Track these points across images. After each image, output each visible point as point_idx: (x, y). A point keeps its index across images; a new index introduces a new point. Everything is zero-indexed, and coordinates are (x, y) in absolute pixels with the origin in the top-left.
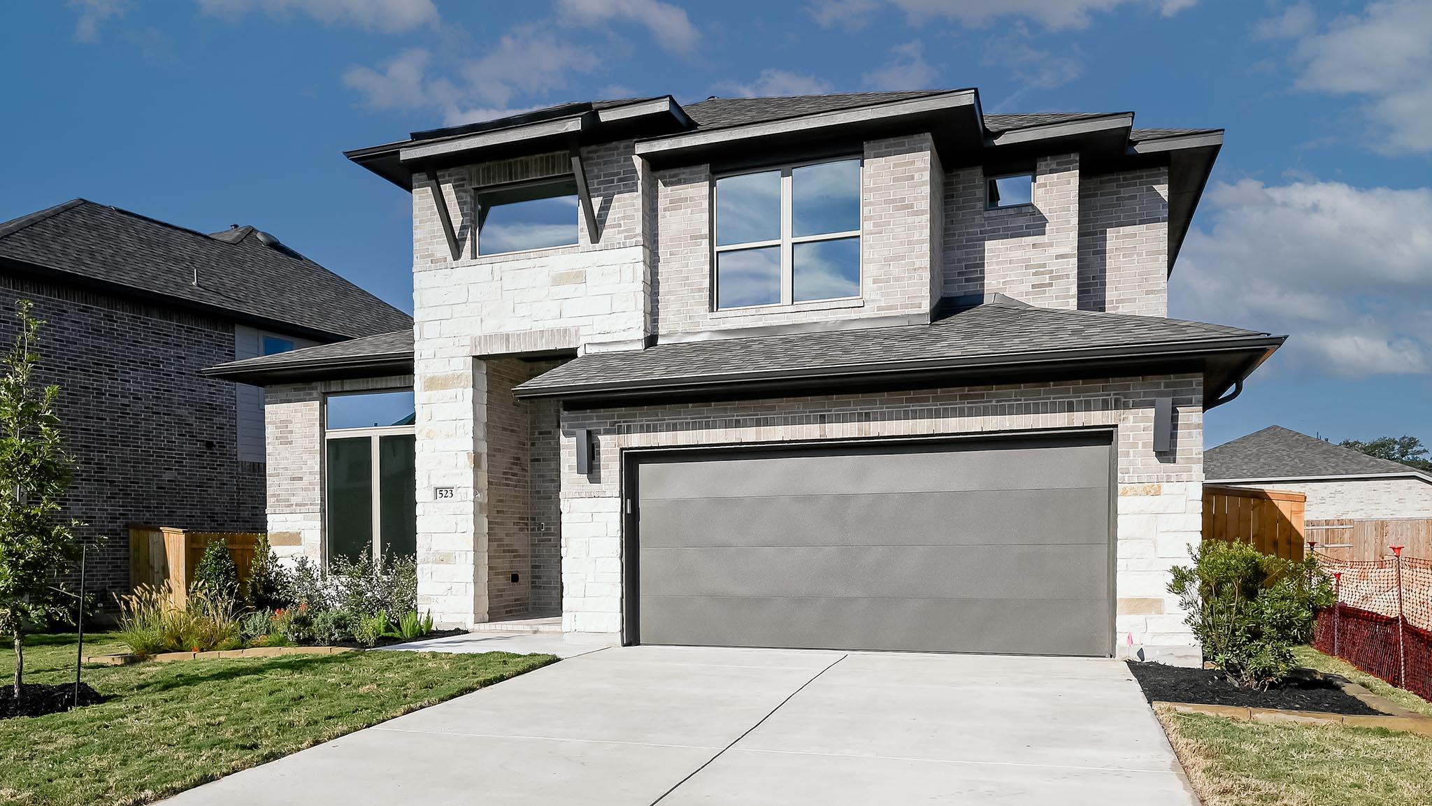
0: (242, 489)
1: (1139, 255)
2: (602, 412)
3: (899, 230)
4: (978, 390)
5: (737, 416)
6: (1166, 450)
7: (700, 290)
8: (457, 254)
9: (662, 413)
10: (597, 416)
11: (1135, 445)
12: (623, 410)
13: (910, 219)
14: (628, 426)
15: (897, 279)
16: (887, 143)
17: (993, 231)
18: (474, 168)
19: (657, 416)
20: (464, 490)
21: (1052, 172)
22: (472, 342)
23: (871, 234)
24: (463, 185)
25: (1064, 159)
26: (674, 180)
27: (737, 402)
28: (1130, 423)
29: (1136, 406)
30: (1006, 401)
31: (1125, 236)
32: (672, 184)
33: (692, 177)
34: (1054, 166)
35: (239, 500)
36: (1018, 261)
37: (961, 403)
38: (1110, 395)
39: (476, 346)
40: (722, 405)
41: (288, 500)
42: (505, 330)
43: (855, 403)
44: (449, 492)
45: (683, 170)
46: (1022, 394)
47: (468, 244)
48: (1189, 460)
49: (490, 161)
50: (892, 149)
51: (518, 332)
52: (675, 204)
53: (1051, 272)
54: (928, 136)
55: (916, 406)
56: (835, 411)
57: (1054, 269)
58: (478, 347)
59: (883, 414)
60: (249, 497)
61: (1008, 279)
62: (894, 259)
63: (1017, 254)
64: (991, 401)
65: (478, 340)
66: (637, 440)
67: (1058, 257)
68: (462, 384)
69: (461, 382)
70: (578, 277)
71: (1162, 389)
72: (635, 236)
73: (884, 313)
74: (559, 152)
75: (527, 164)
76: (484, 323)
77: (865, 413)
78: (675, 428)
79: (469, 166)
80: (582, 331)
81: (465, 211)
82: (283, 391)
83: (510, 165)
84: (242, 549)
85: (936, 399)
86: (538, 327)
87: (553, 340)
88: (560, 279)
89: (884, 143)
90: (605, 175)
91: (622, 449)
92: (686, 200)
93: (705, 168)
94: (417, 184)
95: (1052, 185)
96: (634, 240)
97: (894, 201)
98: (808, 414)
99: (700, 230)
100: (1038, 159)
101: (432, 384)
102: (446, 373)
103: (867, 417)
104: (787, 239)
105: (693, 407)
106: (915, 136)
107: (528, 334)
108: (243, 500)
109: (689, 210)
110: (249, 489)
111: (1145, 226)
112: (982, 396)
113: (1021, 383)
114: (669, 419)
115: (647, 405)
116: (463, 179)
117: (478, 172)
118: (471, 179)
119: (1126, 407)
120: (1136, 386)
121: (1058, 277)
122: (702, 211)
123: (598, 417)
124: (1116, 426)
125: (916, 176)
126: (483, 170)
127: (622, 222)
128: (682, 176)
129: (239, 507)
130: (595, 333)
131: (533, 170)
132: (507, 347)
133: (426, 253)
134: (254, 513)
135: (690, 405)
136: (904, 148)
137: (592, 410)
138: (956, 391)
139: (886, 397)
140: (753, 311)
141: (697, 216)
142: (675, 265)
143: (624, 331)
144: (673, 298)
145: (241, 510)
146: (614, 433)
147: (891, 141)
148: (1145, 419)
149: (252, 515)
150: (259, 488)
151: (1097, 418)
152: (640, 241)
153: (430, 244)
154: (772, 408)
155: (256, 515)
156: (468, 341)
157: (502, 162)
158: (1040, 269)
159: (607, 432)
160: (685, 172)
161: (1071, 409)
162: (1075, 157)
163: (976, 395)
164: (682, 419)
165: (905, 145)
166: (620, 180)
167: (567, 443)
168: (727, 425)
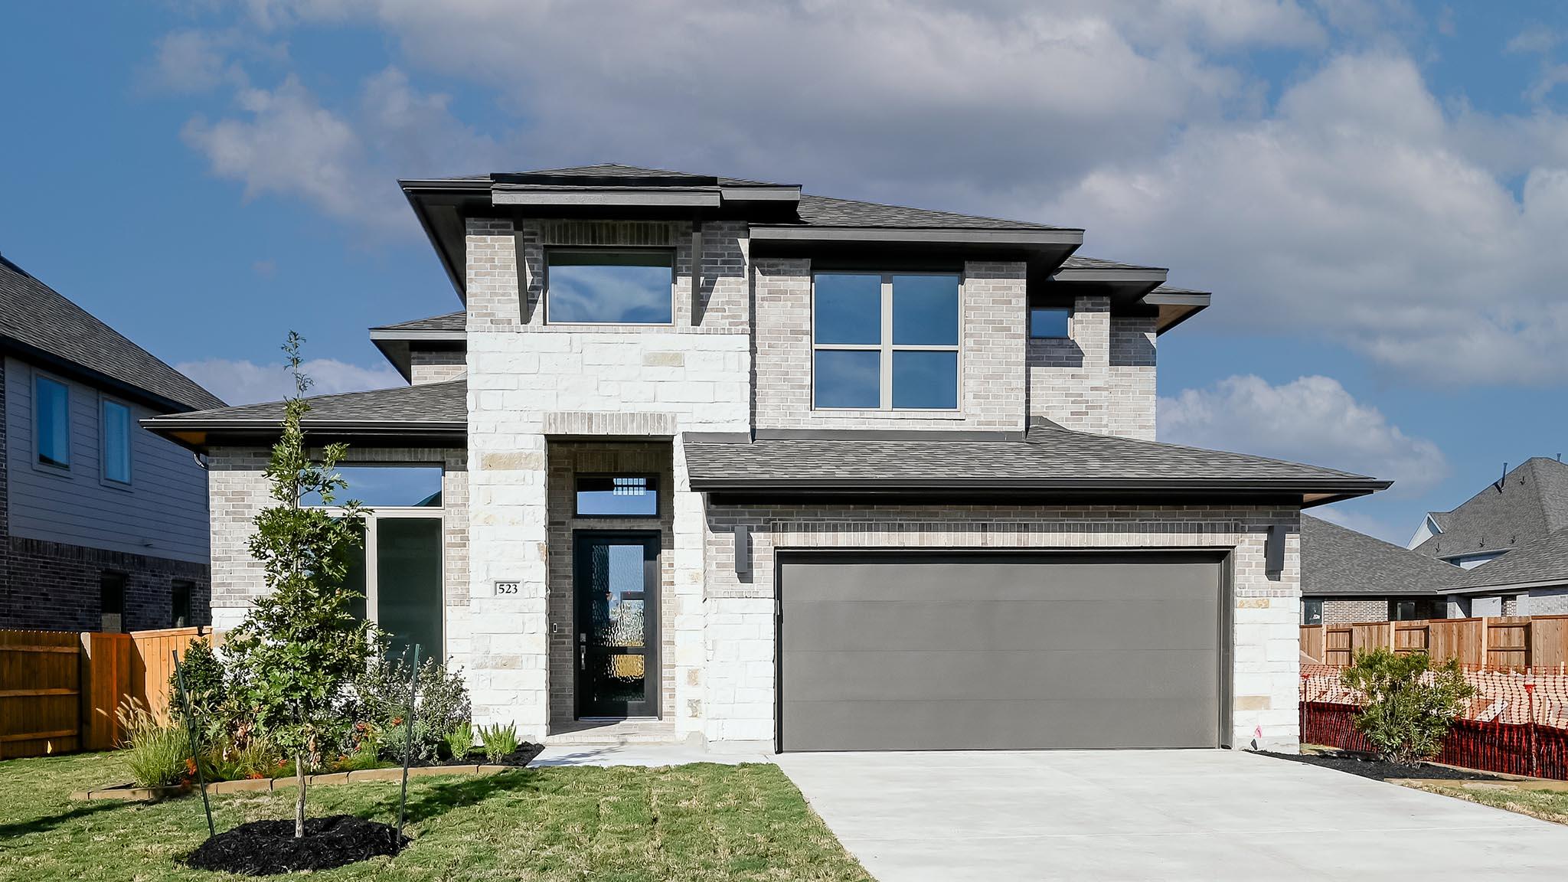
0: (13, 573)
1: (1134, 393)
2: (755, 508)
3: (998, 350)
4: (1124, 509)
5: (900, 520)
6: (1274, 569)
7: (802, 387)
8: (526, 318)
9: (821, 512)
10: (749, 512)
11: (1249, 565)
12: (779, 508)
13: (1008, 341)
14: (783, 524)
15: (995, 397)
16: (987, 266)
17: (1038, 358)
18: (548, 223)
19: (816, 515)
20: (533, 586)
21: (1087, 310)
22: (545, 418)
23: (972, 351)
24: (533, 240)
25: (1098, 300)
26: (773, 269)
27: (900, 506)
28: (1246, 545)
29: (1251, 531)
30: (1148, 520)
31: (1123, 375)
32: (771, 274)
33: (792, 269)
34: (1089, 306)
35: (10, 587)
36: (1059, 389)
37: (1110, 520)
38: (1230, 520)
39: (550, 424)
40: (886, 508)
41: (244, 591)
42: (588, 409)
43: (1016, 515)
44: (513, 587)
45: (781, 261)
46: (1161, 515)
47: (539, 307)
48: (1290, 579)
49: (567, 218)
50: (992, 273)
51: (604, 413)
52: (775, 295)
53: (1087, 402)
54: (1024, 265)
55: (1070, 520)
56: (996, 521)
57: (1090, 399)
58: (553, 425)
59: (1040, 526)
60: (23, 584)
61: (1050, 405)
62: (992, 377)
63: (1058, 382)
64: (1135, 520)
65: (552, 417)
66: (793, 539)
67: (1093, 389)
68: (532, 466)
69: (529, 463)
70: (675, 359)
71: (1271, 517)
72: (742, 323)
73: (983, 428)
74: (654, 222)
75: (614, 227)
76: (559, 398)
77: (1024, 524)
78: (835, 529)
79: (542, 219)
80: (679, 419)
81: (536, 270)
82: (238, 455)
83: (593, 226)
84: (48, 652)
85: (1088, 515)
86: (628, 409)
87: (645, 426)
88: (654, 360)
89: (984, 265)
90: (707, 255)
91: (776, 548)
92: (786, 292)
93: (807, 263)
94: (472, 230)
95: (1088, 322)
96: (740, 327)
97: (993, 322)
98: (970, 522)
99: (801, 325)
100: (1076, 298)
101: (491, 462)
102: (511, 451)
103: (1026, 528)
104: (887, 346)
105: (854, 509)
106: (1013, 263)
107: (617, 417)
108: (14, 587)
109: (789, 304)
110: (21, 574)
111: (1138, 367)
112: (1127, 514)
113: (1160, 505)
114: (828, 520)
115: (805, 504)
116: (535, 234)
117: (553, 229)
118: (544, 237)
119: (1243, 531)
120: (1251, 513)
121: (1093, 407)
122: (803, 306)
123: (750, 514)
124: (1234, 547)
125: (1014, 301)
126: (560, 227)
127: (726, 307)
128: (780, 267)
129: (10, 597)
130: (695, 421)
131: (622, 236)
132: (590, 427)
133: (485, 311)
134: (27, 605)
135: (852, 506)
136: (1002, 273)
137: (744, 506)
138: (1105, 509)
139: (1043, 510)
140: (857, 414)
141: (797, 310)
142: (774, 359)
143: (728, 422)
144: (771, 392)
145: (12, 602)
146: (769, 531)
147: (991, 264)
148: (1258, 542)
149: (25, 607)
150: (33, 573)
151: (1220, 540)
152: (747, 330)
153: (489, 301)
154: (936, 514)
155: (30, 607)
156: (540, 417)
157: (584, 222)
158: (1078, 398)
159: (761, 529)
160: (784, 264)
161: (1200, 531)
162: (1107, 300)
163: (1122, 513)
164: (843, 520)
165: (1003, 271)
166: (724, 262)
167: (714, 539)
168: (890, 529)
